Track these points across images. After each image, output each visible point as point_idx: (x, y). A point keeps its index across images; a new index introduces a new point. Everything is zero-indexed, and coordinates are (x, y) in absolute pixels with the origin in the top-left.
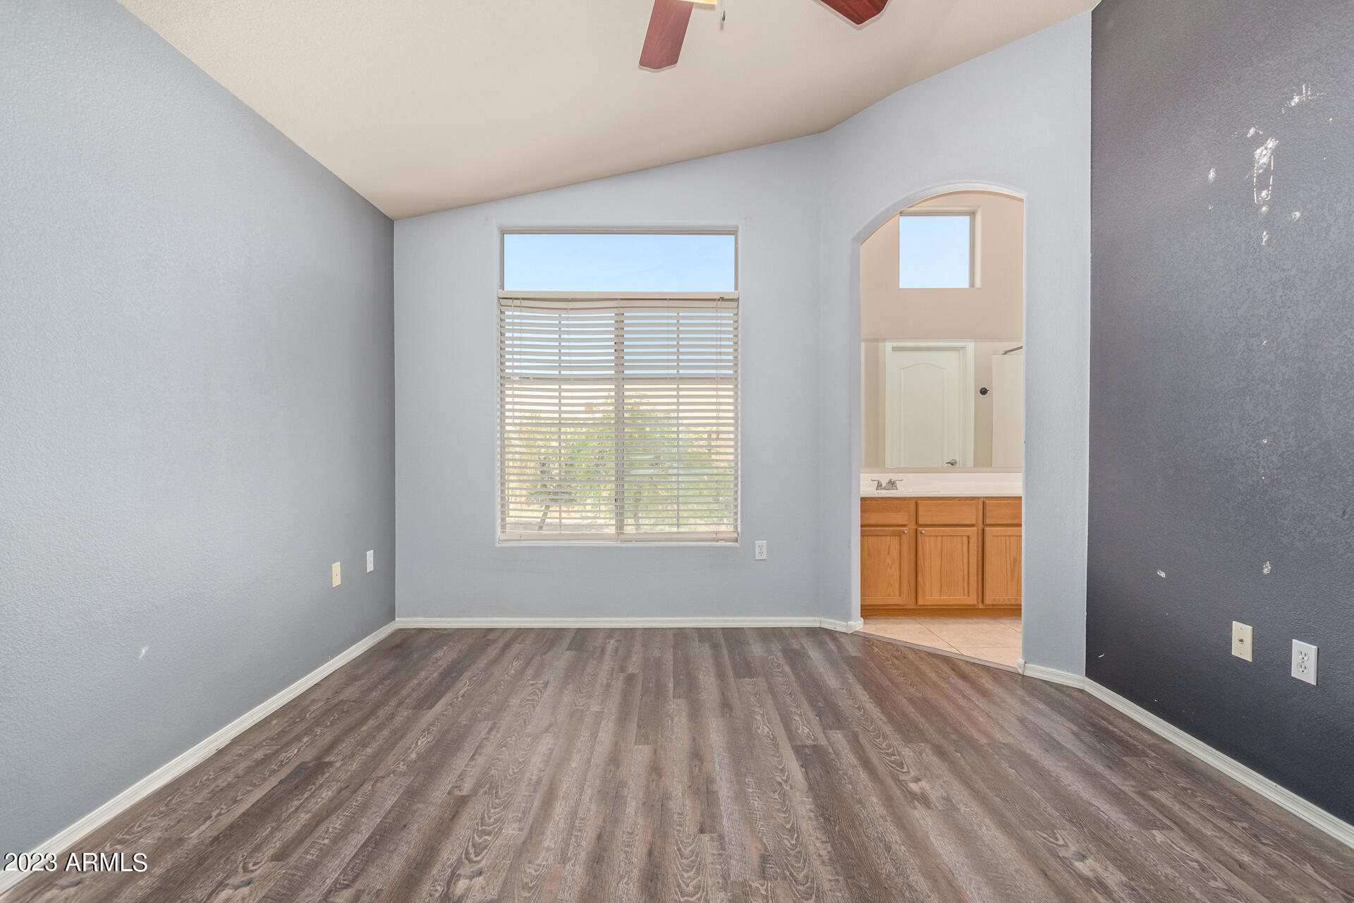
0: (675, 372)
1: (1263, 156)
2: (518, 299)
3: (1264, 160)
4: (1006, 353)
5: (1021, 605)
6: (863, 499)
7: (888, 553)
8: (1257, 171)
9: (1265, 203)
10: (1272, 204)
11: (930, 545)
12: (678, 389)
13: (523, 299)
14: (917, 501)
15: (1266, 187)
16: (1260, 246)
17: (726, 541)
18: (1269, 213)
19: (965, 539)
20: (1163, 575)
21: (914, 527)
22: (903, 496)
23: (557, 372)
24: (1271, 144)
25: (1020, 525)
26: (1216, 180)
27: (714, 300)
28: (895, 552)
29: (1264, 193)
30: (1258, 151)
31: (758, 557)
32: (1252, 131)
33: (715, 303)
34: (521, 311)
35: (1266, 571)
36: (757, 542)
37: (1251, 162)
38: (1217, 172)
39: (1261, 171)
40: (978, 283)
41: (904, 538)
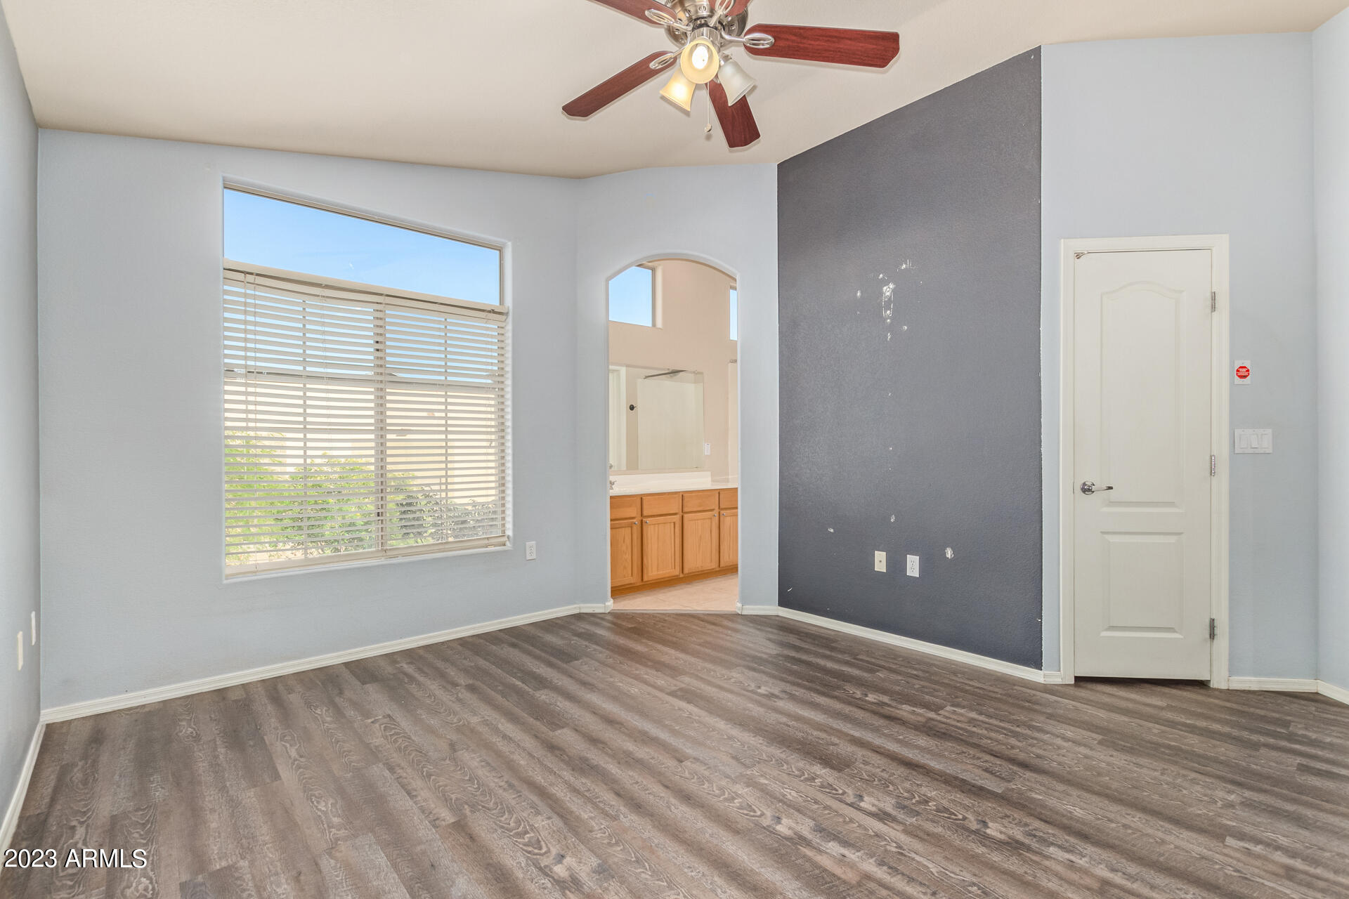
0: (443, 378)
1: (888, 290)
2: (252, 274)
3: (888, 294)
4: (647, 377)
5: (737, 565)
6: (612, 497)
7: (624, 542)
8: (884, 299)
9: (889, 318)
10: (892, 318)
11: (651, 532)
12: (446, 396)
13: (257, 275)
14: (641, 498)
15: (890, 309)
16: (887, 341)
17: (495, 546)
18: (891, 323)
19: (672, 524)
20: (832, 531)
21: (640, 519)
22: (630, 494)
23: (301, 368)
24: (891, 286)
25: (737, 508)
26: (861, 296)
27: (483, 311)
28: (628, 541)
29: (888, 312)
30: (885, 288)
31: (529, 557)
32: (881, 276)
33: (485, 314)
34: (255, 290)
35: (892, 520)
36: (527, 543)
37: (881, 293)
38: (862, 293)
39: (886, 299)
40: (659, 324)
41: (635, 528)
